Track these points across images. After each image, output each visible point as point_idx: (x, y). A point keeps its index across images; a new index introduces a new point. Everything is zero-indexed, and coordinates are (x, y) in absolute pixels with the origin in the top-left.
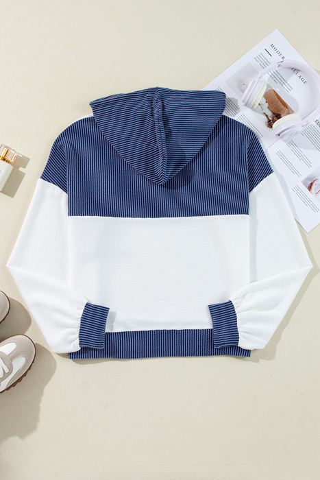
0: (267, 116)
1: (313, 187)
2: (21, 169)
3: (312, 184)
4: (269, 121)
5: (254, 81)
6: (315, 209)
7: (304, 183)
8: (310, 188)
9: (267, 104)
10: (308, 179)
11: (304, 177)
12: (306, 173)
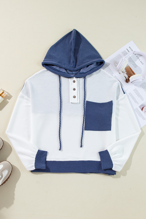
0: (126, 77)
1: (144, 109)
2: (7, 100)
3: (143, 108)
4: (126, 80)
5: (123, 60)
6: (144, 119)
7: (140, 107)
8: (142, 109)
9: (126, 72)
10: (141, 105)
11: (140, 105)
12: (141, 103)
